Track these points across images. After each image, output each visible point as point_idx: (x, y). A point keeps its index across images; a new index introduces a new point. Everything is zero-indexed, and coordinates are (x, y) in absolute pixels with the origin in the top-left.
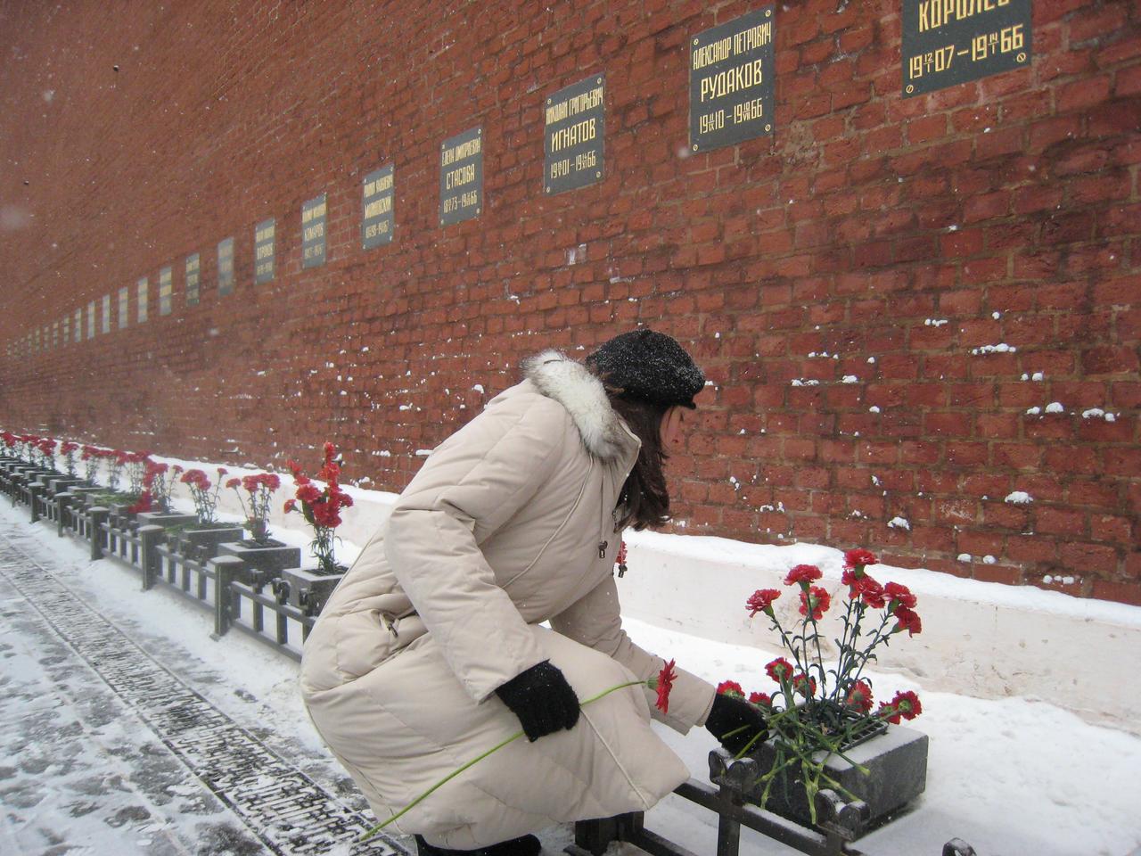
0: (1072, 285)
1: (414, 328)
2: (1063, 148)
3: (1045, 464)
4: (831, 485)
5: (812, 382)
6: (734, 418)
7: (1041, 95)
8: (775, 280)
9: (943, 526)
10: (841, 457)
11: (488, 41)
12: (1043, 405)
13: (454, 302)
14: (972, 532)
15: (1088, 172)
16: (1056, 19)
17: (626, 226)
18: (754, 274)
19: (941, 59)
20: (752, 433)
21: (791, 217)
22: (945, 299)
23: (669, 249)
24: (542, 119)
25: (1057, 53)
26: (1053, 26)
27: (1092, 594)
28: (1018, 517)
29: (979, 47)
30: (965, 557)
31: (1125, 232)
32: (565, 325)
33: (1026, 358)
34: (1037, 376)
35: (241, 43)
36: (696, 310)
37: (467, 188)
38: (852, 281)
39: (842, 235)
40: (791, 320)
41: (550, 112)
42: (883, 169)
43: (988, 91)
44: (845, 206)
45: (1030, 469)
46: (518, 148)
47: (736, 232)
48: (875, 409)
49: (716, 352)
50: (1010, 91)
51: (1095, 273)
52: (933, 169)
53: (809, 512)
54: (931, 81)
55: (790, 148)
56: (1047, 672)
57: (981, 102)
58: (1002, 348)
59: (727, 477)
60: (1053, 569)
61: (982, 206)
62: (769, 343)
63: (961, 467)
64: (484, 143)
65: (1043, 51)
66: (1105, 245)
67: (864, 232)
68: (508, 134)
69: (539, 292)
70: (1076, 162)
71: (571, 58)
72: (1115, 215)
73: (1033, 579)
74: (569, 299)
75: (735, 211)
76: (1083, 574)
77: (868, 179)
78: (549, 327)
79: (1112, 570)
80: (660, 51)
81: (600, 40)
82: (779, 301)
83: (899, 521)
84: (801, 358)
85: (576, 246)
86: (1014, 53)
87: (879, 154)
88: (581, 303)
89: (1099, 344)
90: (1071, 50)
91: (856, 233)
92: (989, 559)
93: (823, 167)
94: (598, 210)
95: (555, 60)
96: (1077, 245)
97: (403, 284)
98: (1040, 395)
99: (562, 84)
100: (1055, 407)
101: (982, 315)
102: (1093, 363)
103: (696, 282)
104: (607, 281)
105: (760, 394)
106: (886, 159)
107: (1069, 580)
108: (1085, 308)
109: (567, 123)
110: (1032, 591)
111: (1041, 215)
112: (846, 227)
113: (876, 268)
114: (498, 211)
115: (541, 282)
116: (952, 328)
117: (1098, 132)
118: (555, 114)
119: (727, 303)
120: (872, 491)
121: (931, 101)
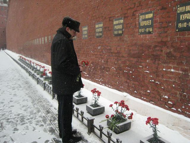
0: (156, 65)
1: (79, 53)
2: (156, 46)
3: (152, 88)
4: (128, 86)
5: (127, 72)
6: (118, 74)
7: (154, 38)
8: (123, 57)
9: (140, 93)
10: (130, 82)
11: (88, 13)
12: (152, 80)
13: (84, 51)
14: (143, 94)
15: (158, 50)
16: (156, 28)
17: (105, 45)
18: (121, 55)
19: (143, 30)
20: (120, 77)
21: (125, 48)
22: (142, 64)
23: (110, 49)
24: (95, 27)
25: (156, 33)
26: (156, 29)
27: (155, 105)
28: (148, 94)
29: (147, 30)
30: (142, 98)
31: (162, 59)
32: (98, 57)
33: (150, 74)
34: (151, 76)
35: (55, 4)
36: (114, 59)
37: (86, 34)
38: (132, 59)
39: (131, 52)
40: (124, 62)
41: (96, 26)
42: (135, 44)
43: (148, 36)
44: (131, 48)
45: (150, 88)
46: (92, 30)
47: (118, 49)
48: (133, 77)
49: (116, 65)
50: (151, 37)
51: (159, 64)
52: (142, 46)
53: (126, 88)
54: (142, 33)
55: (125, 38)
56: (150, 114)
57: (147, 37)
58: (148, 72)
59: (117, 82)
60: (152, 101)
61: (147, 52)
62: (122, 65)
63: (143, 86)
64: (88, 28)
65: (155, 32)
66: (160, 60)
67: (133, 53)
68: (91, 28)
69: (95, 52)
70: (157, 48)
71: (99, 19)
72: (161, 57)
73: (149, 102)
74: (99, 54)
75: (118, 46)
76: (155, 102)
77: (134, 45)
78: (96, 57)
79: (158, 102)
80: (110, 20)
81: (102, 17)
82: (123, 59)
83: (135, 92)
84: (125, 68)
85: (99, 46)
86: (151, 32)
87: (135, 42)
88: (100, 54)
89: (158, 73)
90: (158, 33)
91: (132, 52)
92: (145, 98)
93: (129, 42)
94: (102, 42)
95: (97, 18)
96: (157, 60)
97: (78, 46)
98: (152, 79)
99: (98, 22)
100: (153, 81)
101: (146, 67)
102: (158, 76)
103: (114, 55)
104: (103, 52)
105: (121, 72)
106: (136, 43)
107: (153, 103)
108: (157, 68)
109: (98, 28)
110: (149, 103)
111: (153, 55)
112: (131, 51)
113: (134, 58)
114: (90, 39)
115: (95, 50)
116: (142, 68)
117: (160, 45)
118: (97, 26)
119: (117, 59)
120: (133, 87)
121: (142, 36)
